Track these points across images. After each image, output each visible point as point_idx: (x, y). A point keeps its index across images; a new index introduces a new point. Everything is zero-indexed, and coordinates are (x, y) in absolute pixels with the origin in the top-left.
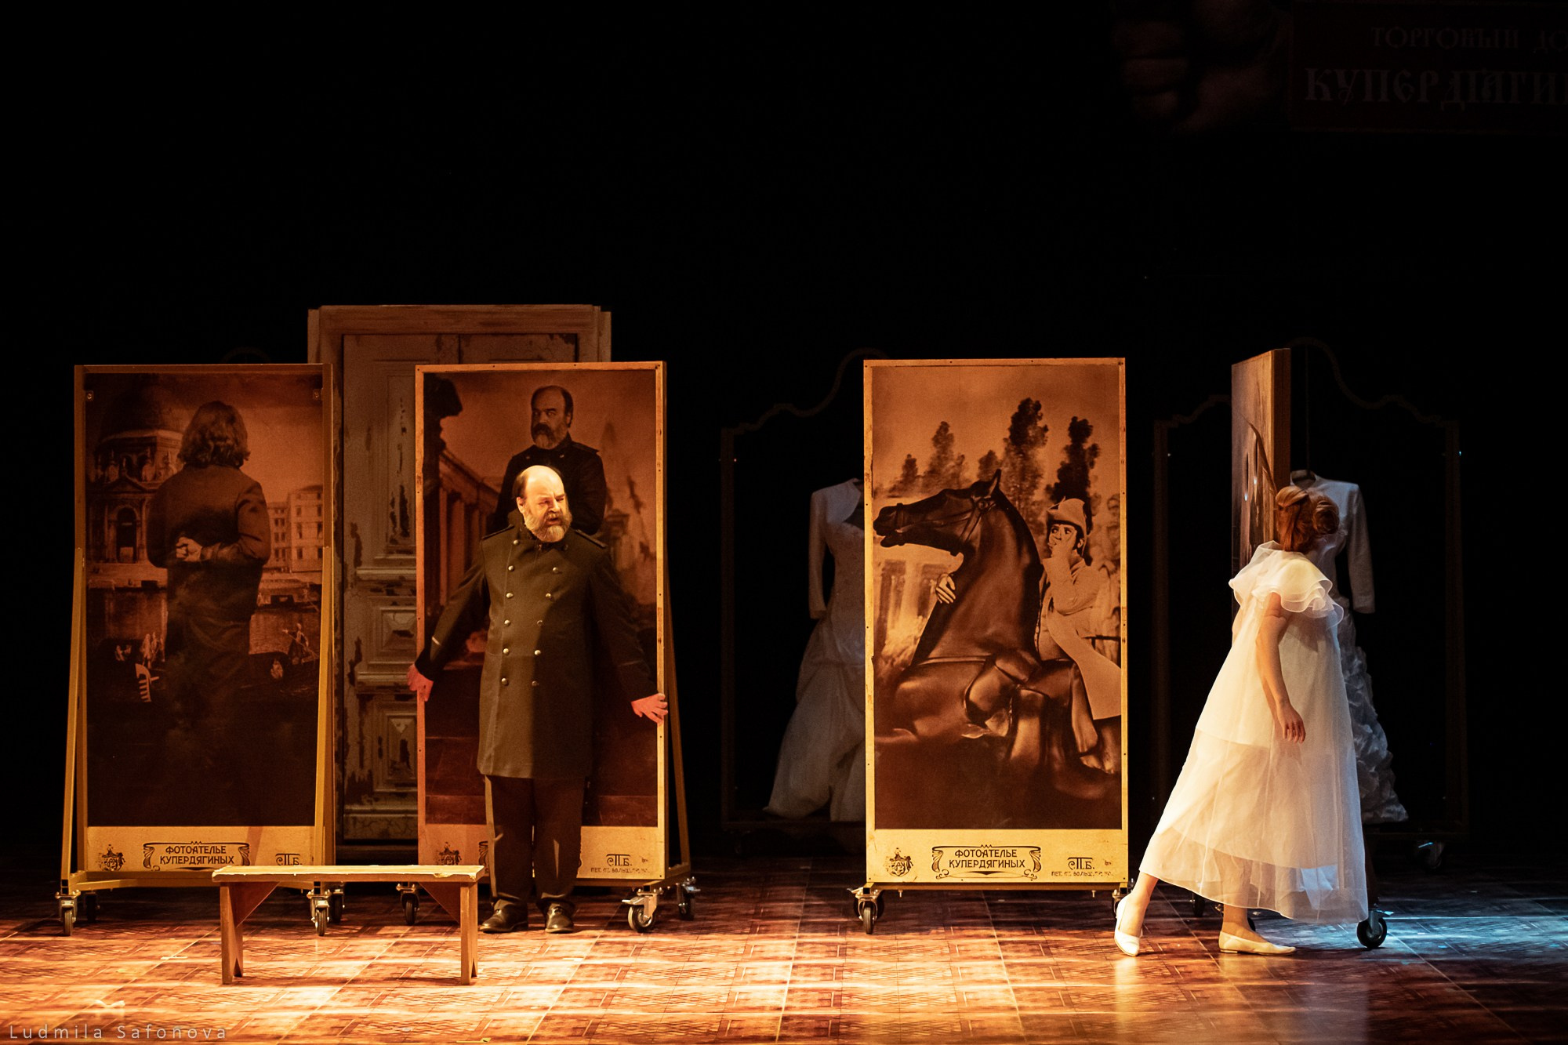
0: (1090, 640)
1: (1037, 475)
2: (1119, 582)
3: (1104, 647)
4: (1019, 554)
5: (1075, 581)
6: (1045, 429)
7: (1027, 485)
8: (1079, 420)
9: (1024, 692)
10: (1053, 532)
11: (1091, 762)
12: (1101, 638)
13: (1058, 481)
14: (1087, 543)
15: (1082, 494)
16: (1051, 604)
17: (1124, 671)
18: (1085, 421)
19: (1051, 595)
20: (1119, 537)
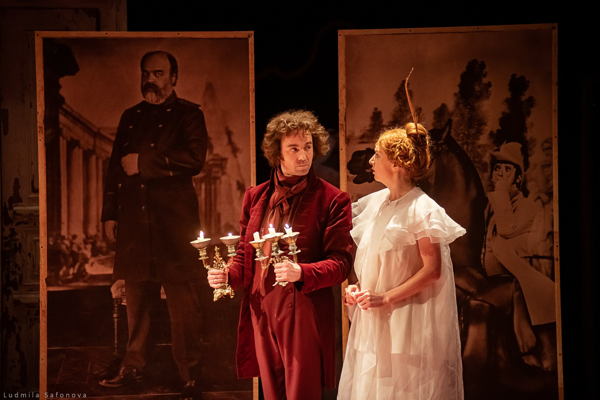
0: (528, 259)
1: (482, 123)
2: (553, 210)
3: (540, 265)
4: (467, 188)
5: (514, 210)
6: (489, 85)
7: (473, 131)
8: (517, 77)
9: (473, 302)
10: (496, 170)
11: (532, 361)
12: (537, 257)
13: (499, 128)
14: (525, 178)
15: (521, 139)
16: (495, 230)
17: (557, 285)
18: (523, 78)
19: (494, 222)
20: (552, 174)
